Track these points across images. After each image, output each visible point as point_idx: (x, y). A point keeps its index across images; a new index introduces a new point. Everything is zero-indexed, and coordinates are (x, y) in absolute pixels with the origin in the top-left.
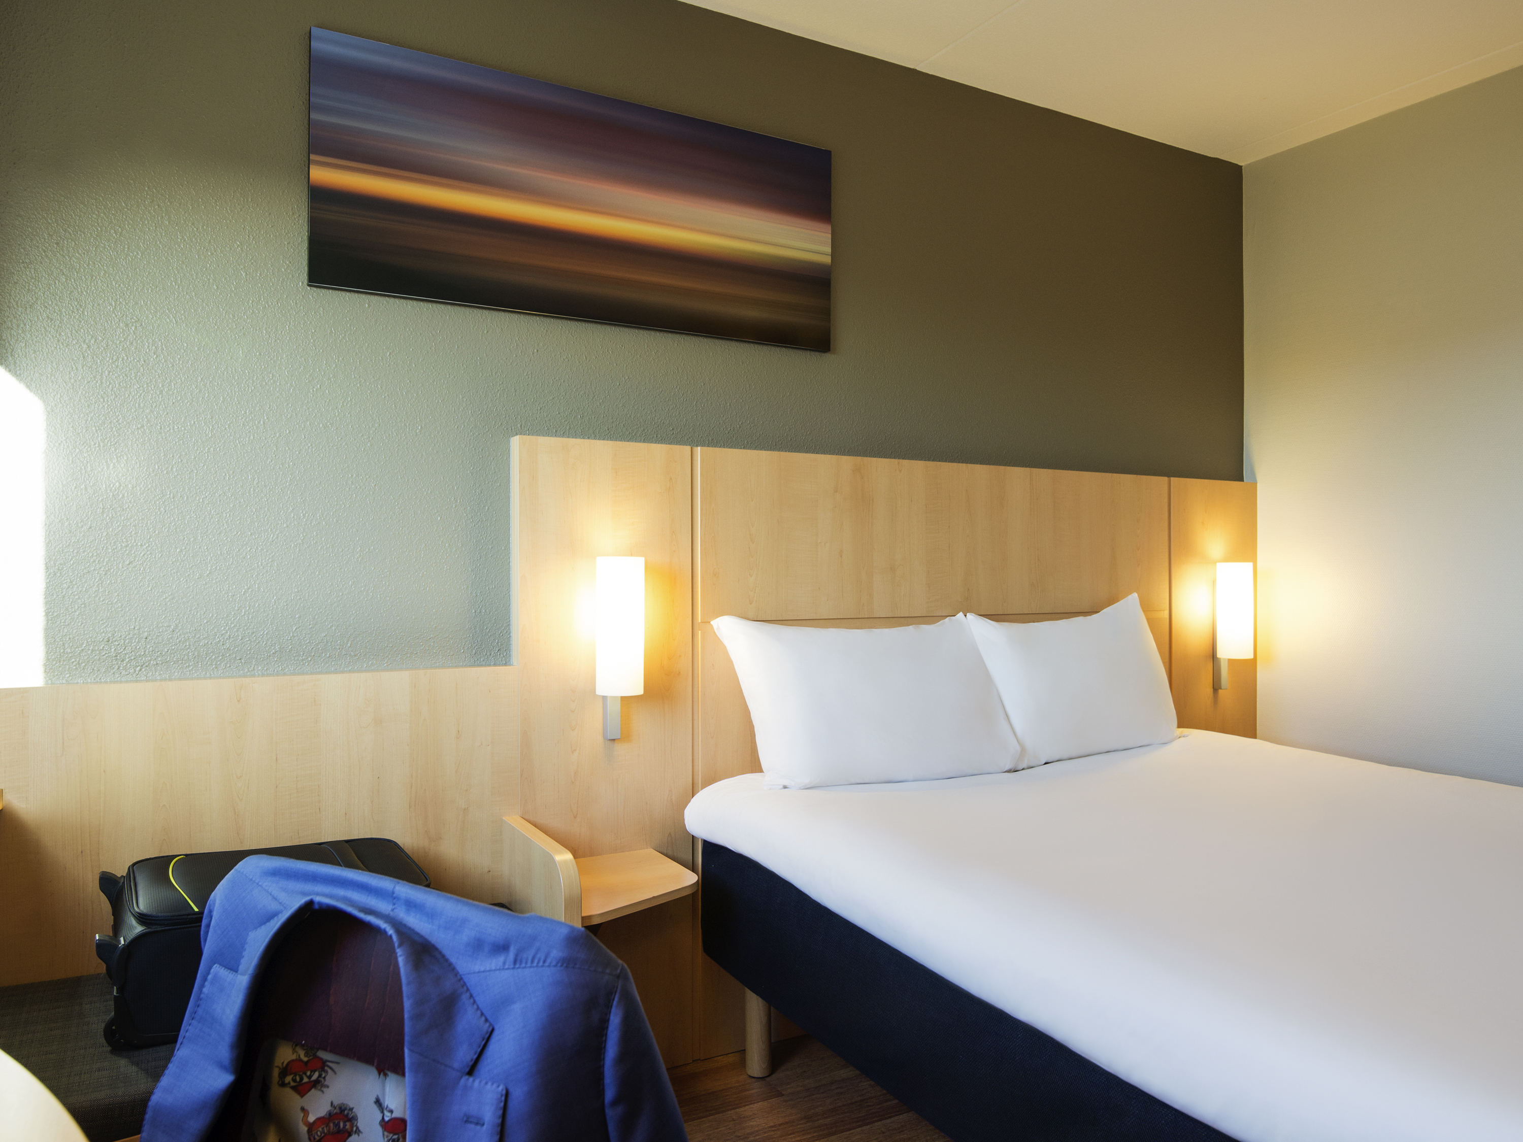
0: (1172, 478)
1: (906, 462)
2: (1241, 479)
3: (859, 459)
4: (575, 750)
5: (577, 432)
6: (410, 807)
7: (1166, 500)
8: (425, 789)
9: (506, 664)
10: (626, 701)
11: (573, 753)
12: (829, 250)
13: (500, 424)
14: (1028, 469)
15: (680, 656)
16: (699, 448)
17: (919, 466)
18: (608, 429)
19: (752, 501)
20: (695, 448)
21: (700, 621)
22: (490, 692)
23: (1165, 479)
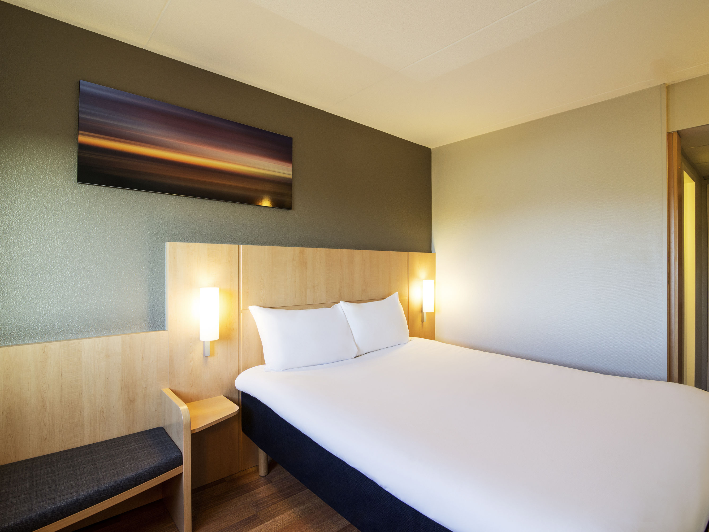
0: (409, 252)
1: (318, 249)
2: (430, 252)
3: (302, 248)
4: (192, 361)
5: (193, 240)
6: (122, 389)
7: (407, 260)
8: (128, 381)
9: (163, 330)
10: (212, 342)
11: (191, 362)
12: (291, 173)
13: (161, 237)
14: (361, 250)
15: (234, 323)
16: (242, 245)
17: (323, 250)
18: (206, 239)
19: (262, 264)
20: (240, 246)
21: (242, 309)
22: (156, 341)
23: (407, 253)
